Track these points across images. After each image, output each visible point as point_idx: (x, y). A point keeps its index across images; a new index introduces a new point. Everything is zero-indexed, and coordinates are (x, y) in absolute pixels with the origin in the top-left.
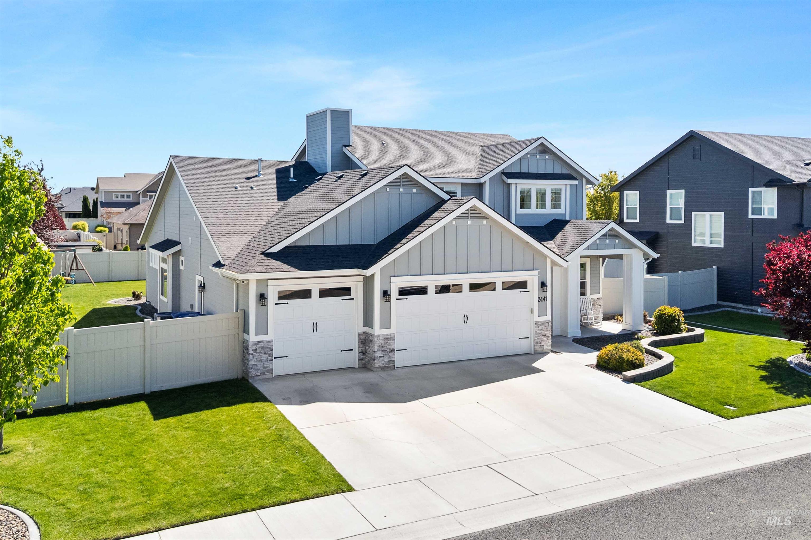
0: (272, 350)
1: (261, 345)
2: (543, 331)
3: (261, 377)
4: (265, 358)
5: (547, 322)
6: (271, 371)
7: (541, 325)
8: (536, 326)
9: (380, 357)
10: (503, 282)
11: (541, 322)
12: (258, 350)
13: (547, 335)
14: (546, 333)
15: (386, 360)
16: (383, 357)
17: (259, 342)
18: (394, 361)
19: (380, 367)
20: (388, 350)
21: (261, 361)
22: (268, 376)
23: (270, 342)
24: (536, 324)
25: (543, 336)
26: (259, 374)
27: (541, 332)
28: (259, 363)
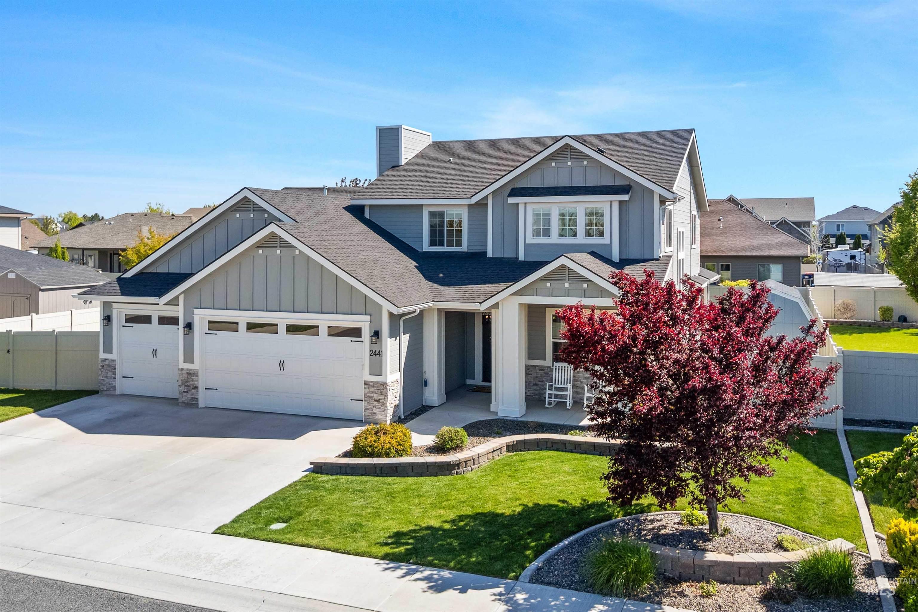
0: (115, 369)
1: (107, 362)
2: (375, 395)
3: (108, 392)
4: (110, 375)
5: (381, 384)
6: (114, 388)
7: (373, 386)
8: (366, 386)
9: (184, 392)
10: (329, 327)
11: (372, 382)
12: (105, 367)
13: (381, 401)
14: (380, 398)
15: (189, 396)
16: (187, 392)
17: (106, 359)
18: (197, 399)
19: (183, 402)
20: (192, 387)
21: (107, 377)
22: (112, 393)
23: (114, 361)
24: (365, 384)
25: (375, 401)
26: (105, 389)
27: (372, 395)
28: (105, 379)
